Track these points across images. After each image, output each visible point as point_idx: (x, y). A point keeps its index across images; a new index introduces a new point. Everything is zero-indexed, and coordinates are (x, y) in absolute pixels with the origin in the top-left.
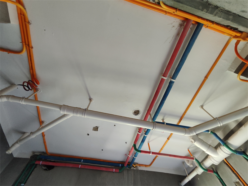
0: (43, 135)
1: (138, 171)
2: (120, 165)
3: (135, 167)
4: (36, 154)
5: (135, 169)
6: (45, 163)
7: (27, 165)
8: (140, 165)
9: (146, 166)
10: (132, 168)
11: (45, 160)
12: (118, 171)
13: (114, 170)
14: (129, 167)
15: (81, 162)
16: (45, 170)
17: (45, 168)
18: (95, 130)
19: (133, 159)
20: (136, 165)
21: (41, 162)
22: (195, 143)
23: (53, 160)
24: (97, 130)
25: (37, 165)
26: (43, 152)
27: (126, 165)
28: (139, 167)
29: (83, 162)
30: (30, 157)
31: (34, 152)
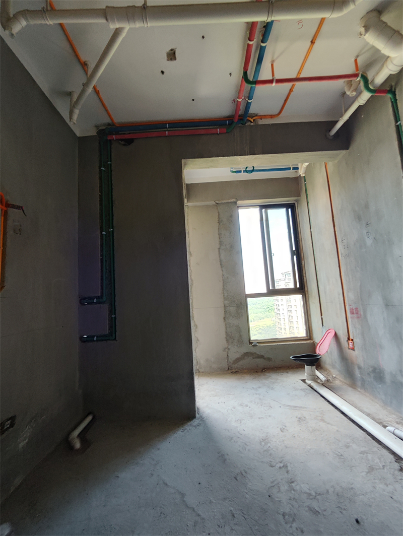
0: (96, 91)
1: (257, 126)
2: (227, 122)
3: (253, 121)
4: (100, 128)
5: (252, 124)
6: (119, 137)
7: (100, 143)
8: (262, 117)
9: (272, 116)
10: (248, 123)
11: (117, 133)
12: (225, 132)
13: (218, 130)
14: (242, 122)
15: (166, 128)
16: (124, 145)
17: (123, 143)
18: (171, 60)
19: (248, 105)
20: (254, 118)
21: (114, 136)
22: (367, 35)
23: (129, 132)
24: (175, 59)
25: (110, 140)
26: (109, 124)
27: (236, 120)
28: (259, 120)
29: (169, 128)
30: (97, 133)
31: (97, 127)
